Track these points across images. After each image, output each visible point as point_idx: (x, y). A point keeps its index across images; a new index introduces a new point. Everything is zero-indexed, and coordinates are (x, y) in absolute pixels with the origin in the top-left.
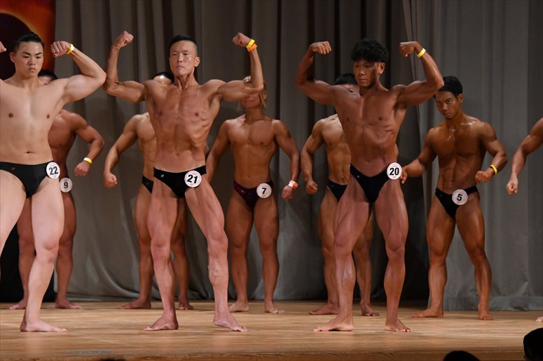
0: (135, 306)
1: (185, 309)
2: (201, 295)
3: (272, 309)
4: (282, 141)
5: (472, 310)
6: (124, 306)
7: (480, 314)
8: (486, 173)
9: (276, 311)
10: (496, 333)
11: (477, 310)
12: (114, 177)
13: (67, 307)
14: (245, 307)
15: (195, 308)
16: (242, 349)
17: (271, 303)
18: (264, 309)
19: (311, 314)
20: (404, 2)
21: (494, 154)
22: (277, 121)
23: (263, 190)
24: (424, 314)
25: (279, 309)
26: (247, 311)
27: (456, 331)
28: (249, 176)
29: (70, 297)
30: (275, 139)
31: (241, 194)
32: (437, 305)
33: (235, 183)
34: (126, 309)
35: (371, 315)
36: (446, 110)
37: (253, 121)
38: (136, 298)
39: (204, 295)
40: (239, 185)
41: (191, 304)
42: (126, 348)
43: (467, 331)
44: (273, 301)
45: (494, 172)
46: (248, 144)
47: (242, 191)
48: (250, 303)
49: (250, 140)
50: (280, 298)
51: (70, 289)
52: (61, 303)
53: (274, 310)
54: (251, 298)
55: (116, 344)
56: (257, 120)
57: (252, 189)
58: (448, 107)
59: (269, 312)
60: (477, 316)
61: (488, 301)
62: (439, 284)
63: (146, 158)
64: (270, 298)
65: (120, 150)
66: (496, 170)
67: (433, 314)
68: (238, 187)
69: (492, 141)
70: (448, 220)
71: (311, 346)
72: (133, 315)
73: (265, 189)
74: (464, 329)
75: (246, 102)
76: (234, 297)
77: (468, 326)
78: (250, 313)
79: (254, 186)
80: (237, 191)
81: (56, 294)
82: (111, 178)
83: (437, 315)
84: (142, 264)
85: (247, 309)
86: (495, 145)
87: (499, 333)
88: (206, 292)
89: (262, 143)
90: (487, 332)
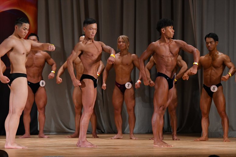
0: (73, 136)
1: (95, 138)
2: (102, 131)
3: (133, 137)
4: (136, 63)
5: (221, 137)
6: (69, 136)
7: (224, 139)
8: (226, 77)
9: (135, 138)
10: (231, 147)
11: (223, 137)
12: (61, 79)
13: (43, 137)
14: (121, 136)
15: (99, 137)
16: (120, 155)
17: (132, 134)
18: (129, 137)
19: (150, 139)
20: (190, 1)
21: (230, 68)
22: (134, 55)
23: (128, 85)
24: (199, 139)
25: (136, 137)
26: (122, 138)
27: (213, 147)
28: (122, 79)
29: (45, 133)
30: (133, 62)
31: (118, 87)
32: (205, 135)
33: (116, 82)
34: (69, 138)
35: (176, 140)
36: (210, 46)
37: (124, 55)
38: (74, 133)
39: (103, 131)
40: (117, 83)
41: (98, 135)
42: (69, 154)
43: (218, 147)
44: (133, 134)
45: (230, 76)
46: (121, 65)
47: (119, 86)
48: (123, 135)
49: (122, 63)
50: (137, 133)
51: (45, 129)
52: (41, 136)
53: (134, 138)
54: (123, 133)
55: (65, 153)
56: (125, 55)
57: (123, 85)
58: (211, 45)
59: (131, 139)
60: (223, 140)
61: (228, 133)
62: (206, 126)
63: (77, 72)
64: (132, 133)
65: (65, 68)
66: (231, 75)
67: (204, 139)
68: (117, 84)
69: (229, 62)
70: (209, 98)
71: (150, 154)
72: (73, 140)
73: (129, 85)
74: (217, 146)
75: (120, 47)
76: (116, 132)
77: (219, 144)
78: (124, 139)
79: (124, 84)
80: (117, 85)
81: (39, 131)
82: (59, 79)
83: (205, 139)
84: (76, 118)
85: (122, 137)
86: (230, 64)
87: (233, 147)
88: (104, 130)
89: (127, 64)
90: (228, 147)
